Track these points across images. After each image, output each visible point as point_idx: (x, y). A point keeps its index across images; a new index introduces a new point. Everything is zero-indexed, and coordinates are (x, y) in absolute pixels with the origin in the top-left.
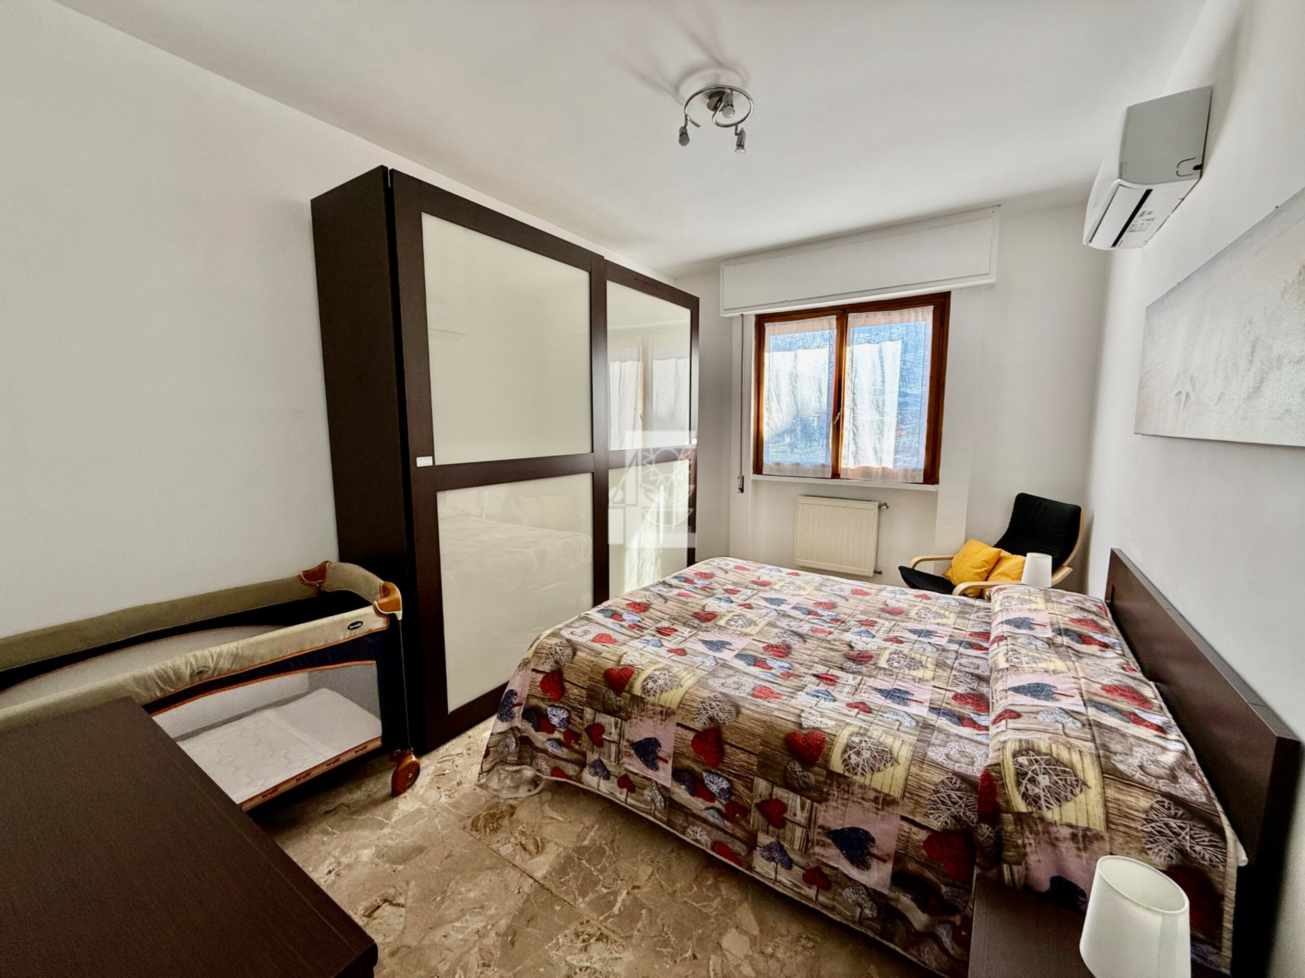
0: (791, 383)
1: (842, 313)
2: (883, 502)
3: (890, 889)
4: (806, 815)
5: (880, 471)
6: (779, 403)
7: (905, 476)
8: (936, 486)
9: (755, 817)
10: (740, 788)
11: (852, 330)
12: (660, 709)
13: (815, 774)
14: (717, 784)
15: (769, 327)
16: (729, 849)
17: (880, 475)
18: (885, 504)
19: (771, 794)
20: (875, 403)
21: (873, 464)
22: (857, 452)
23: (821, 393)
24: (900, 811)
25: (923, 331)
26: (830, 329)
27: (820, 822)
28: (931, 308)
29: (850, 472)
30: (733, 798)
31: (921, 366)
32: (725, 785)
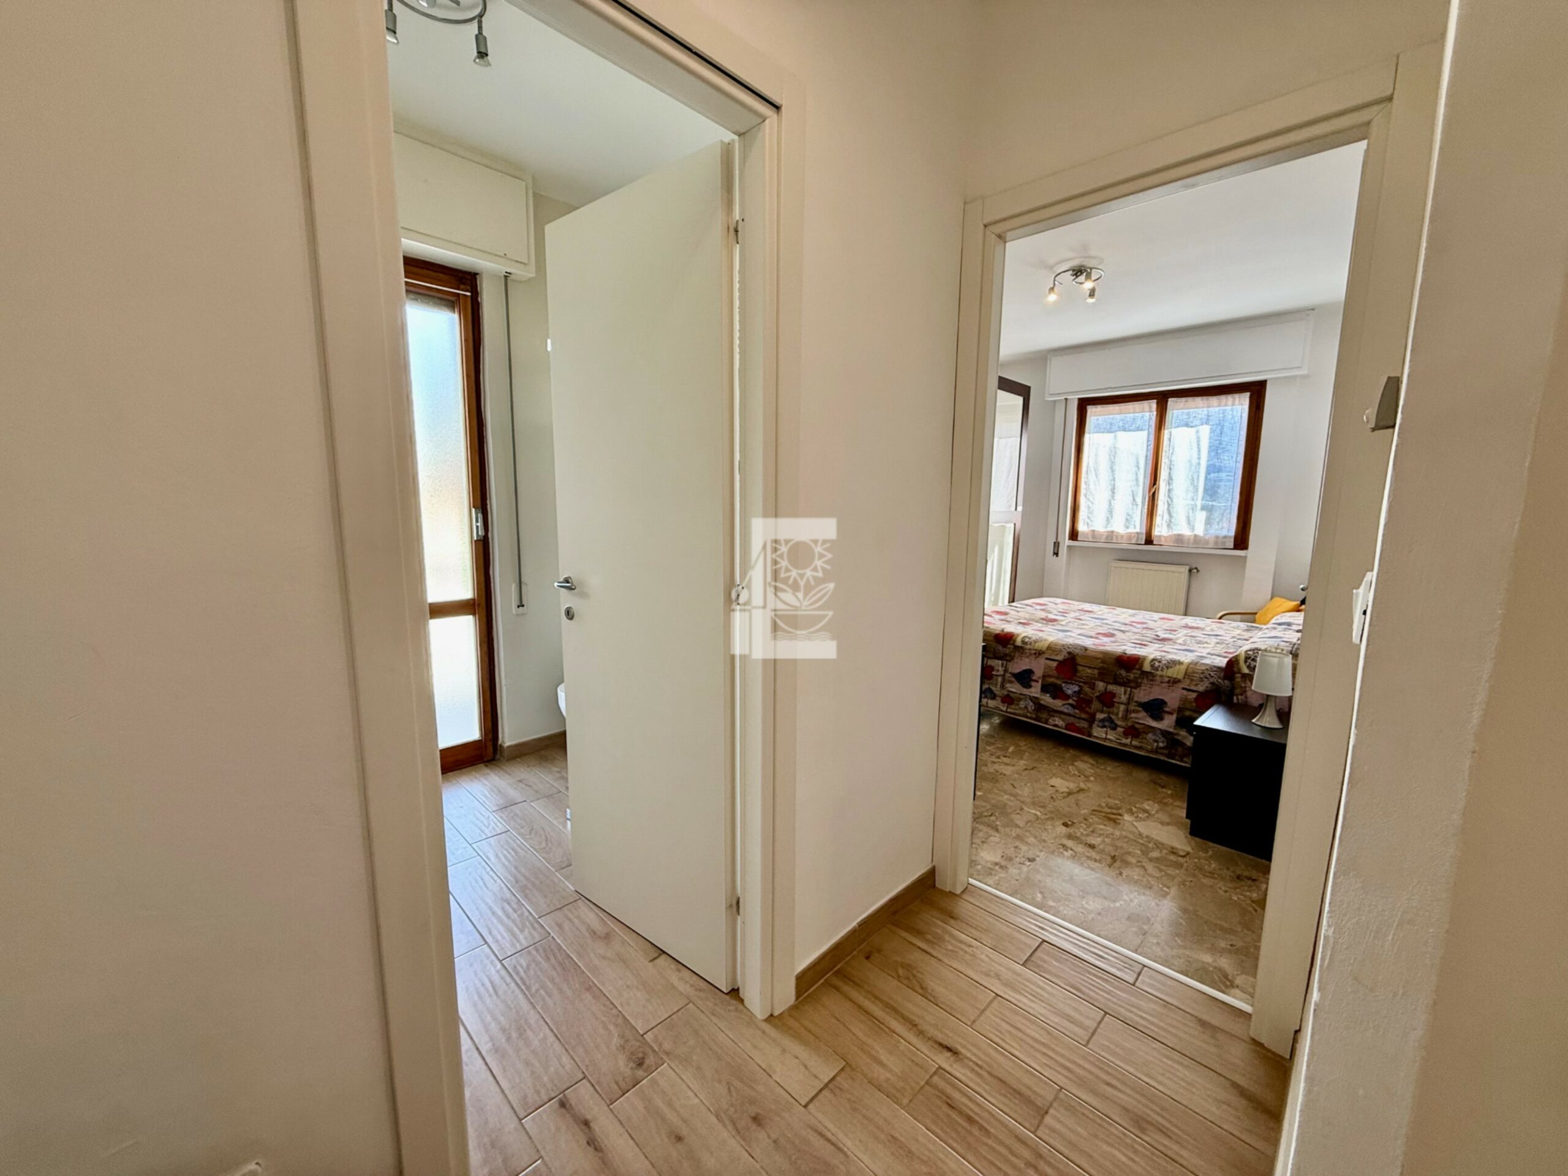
0: (1110, 459)
1: (1162, 399)
2: (1194, 566)
3: (1175, 729)
4: (1127, 696)
5: (1192, 538)
6: (1097, 477)
7: (1216, 543)
8: (1245, 551)
9: (1096, 705)
10: (1087, 689)
11: (1171, 413)
12: (1034, 652)
13: (1134, 674)
14: (1070, 689)
15: (1091, 410)
16: (1078, 727)
17: (1192, 541)
18: (1196, 568)
19: (1106, 689)
20: (1190, 477)
21: (1186, 532)
22: (1170, 521)
23: (1138, 467)
24: (1182, 685)
25: (1239, 414)
26: (1151, 411)
27: (1136, 699)
28: (1248, 394)
29: (1163, 539)
30: (1082, 696)
31: (1236, 445)
32: (1076, 689)
